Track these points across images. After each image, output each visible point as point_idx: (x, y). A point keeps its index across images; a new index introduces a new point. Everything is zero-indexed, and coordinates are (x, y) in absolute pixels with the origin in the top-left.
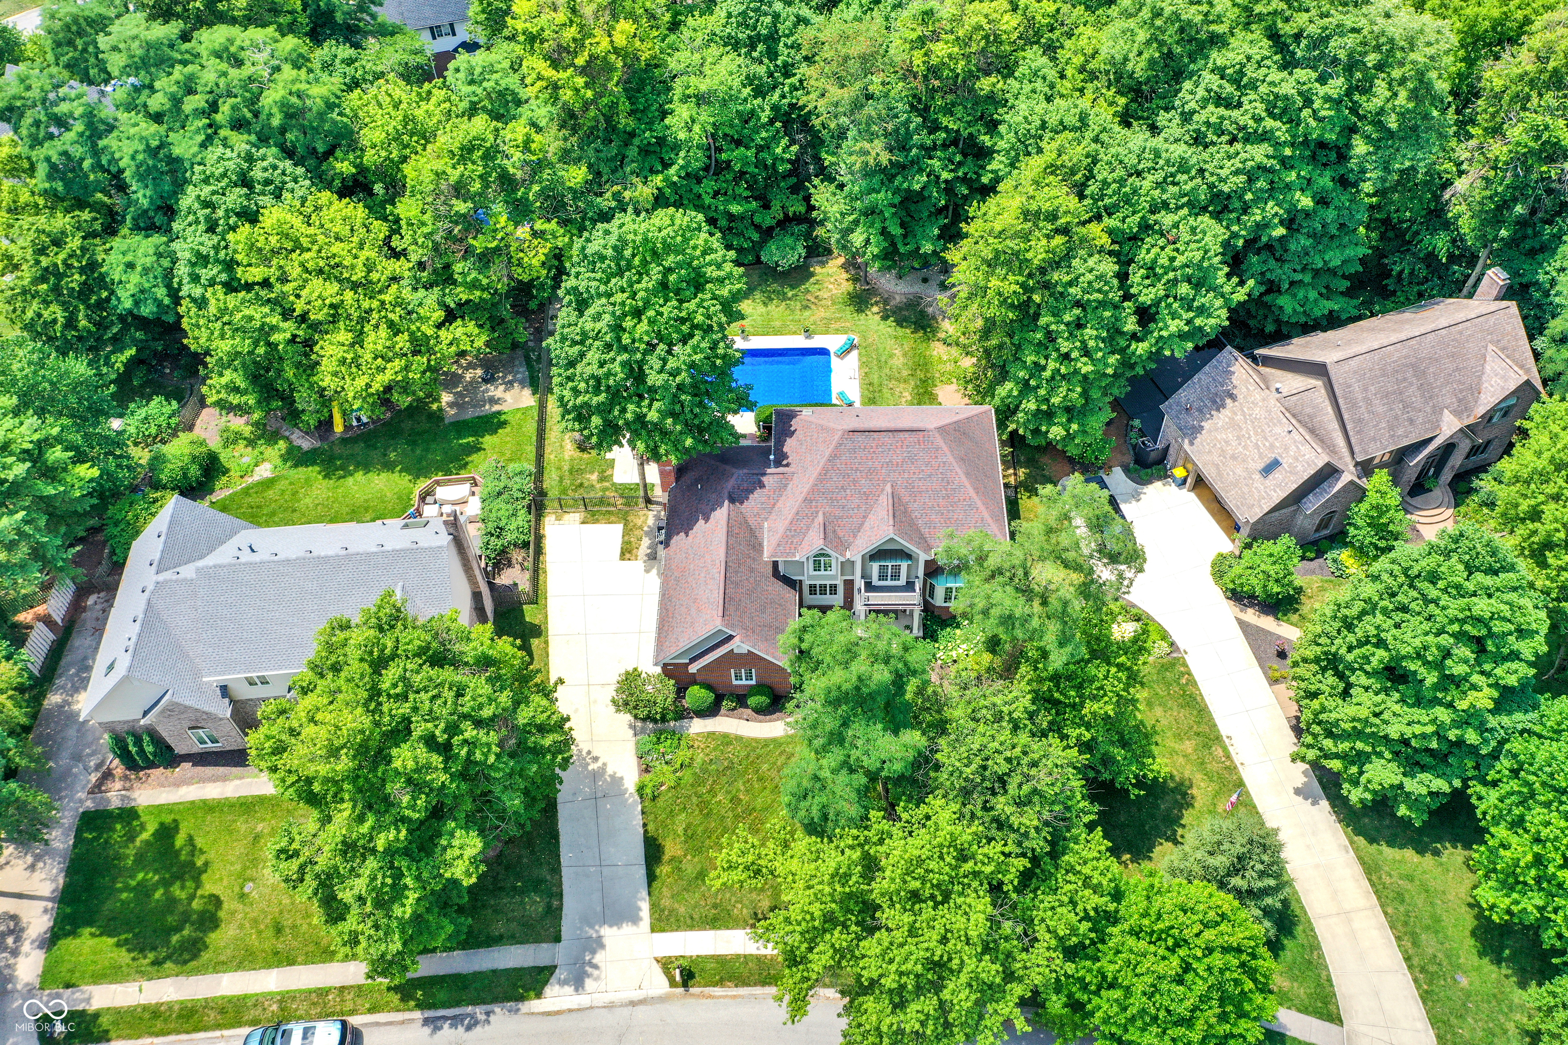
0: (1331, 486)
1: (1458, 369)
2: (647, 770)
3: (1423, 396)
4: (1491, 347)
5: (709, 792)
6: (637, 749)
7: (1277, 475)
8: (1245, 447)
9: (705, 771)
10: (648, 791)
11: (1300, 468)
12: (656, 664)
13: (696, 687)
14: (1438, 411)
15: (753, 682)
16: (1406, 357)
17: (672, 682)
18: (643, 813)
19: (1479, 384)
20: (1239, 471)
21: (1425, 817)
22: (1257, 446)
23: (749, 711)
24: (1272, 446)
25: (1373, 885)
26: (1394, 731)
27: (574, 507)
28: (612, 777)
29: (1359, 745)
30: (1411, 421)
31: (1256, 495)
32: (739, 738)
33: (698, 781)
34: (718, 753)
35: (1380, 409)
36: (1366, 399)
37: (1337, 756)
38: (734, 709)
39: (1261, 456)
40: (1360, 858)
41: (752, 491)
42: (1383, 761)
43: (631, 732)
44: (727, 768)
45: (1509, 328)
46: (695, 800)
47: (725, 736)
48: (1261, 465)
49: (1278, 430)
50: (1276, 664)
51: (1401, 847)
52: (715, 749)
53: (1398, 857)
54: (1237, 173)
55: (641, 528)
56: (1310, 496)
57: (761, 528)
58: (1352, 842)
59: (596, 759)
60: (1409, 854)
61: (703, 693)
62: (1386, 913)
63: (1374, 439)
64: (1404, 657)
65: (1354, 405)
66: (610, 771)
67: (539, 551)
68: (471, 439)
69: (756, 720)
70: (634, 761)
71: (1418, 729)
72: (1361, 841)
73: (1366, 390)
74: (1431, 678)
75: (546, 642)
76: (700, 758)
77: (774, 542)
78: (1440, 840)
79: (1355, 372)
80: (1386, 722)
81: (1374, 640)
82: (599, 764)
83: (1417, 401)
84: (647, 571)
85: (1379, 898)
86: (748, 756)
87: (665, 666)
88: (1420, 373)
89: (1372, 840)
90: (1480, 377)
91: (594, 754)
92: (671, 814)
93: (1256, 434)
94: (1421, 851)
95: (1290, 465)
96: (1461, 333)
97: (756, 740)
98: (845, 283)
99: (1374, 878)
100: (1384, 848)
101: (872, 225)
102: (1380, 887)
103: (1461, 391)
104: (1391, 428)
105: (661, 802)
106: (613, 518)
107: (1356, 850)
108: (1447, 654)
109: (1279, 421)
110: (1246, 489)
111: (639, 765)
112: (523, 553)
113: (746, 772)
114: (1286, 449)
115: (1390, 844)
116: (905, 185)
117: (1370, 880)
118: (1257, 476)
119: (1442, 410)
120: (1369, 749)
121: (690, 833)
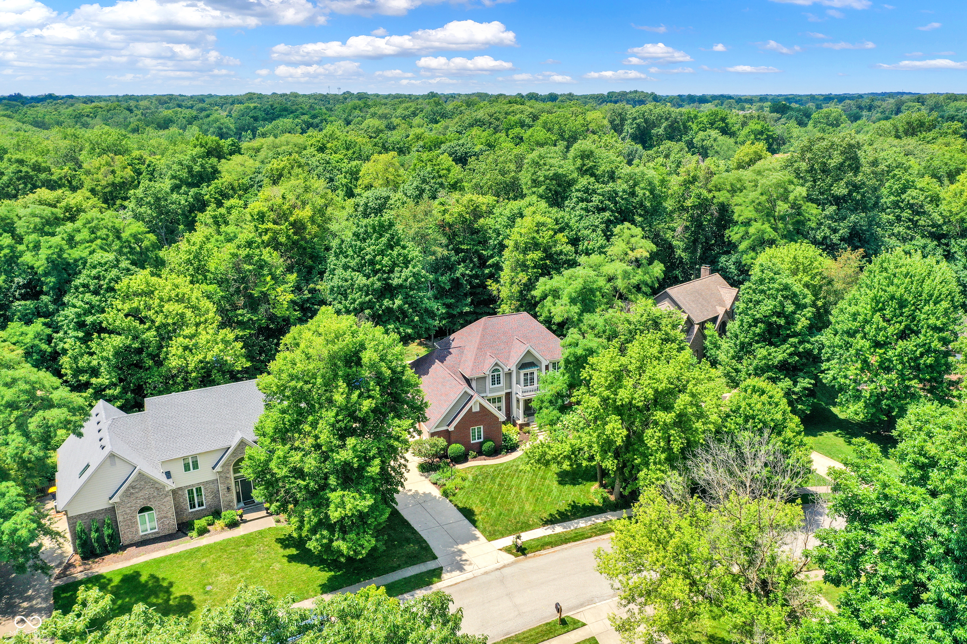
1: (712, 294)
2: (442, 486)
4: (718, 286)
5: (483, 486)
6: (430, 482)
9: (475, 479)
10: (448, 493)
13: (454, 445)
14: (714, 307)
15: (482, 440)
16: (692, 289)
18: (451, 502)
19: (722, 298)
23: (484, 457)
28: (424, 494)
30: (707, 311)
32: (486, 466)
33: (475, 483)
34: (478, 472)
35: (694, 306)
36: (687, 302)
38: (475, 456)
41: (446, 356)
43: (424, 478)
44: (488, 476)
45: (720, 281)
46: (477, 490)
47: (477, 466)
52: (476, 471)
57: (458, 371)
61: (459, 445)
63: (698, 316)
65: (684, 304)
66: (421, 492)
70: (433, 486)
73: (685, 299)
76: (469, 476)
77: (469, 370)
83: (705, 303)
86: (495, 470)
87: (432, 436)
90: (721, 296)
97: (495, 465)
103: (717, 301)
104: (702, 312)
105: (459, 496)
113: (498, 474)
119: (716, 307)
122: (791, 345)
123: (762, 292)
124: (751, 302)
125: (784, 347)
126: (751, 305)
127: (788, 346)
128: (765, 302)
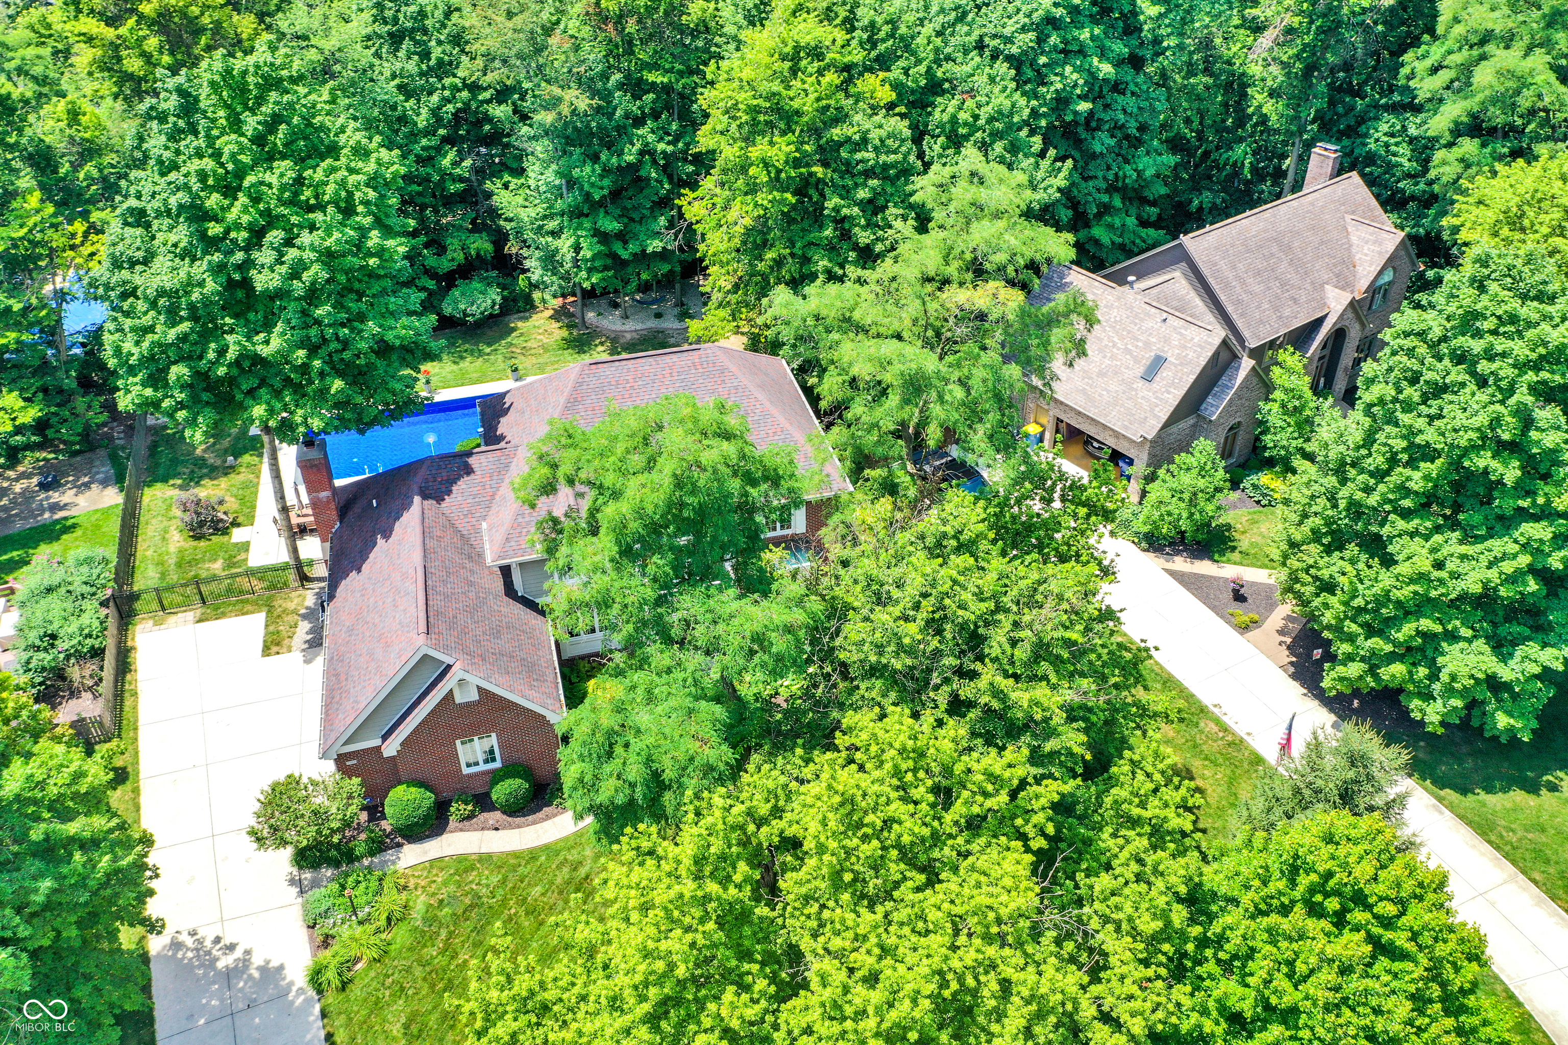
0: (1233, 378)
1: (1322, 242)
2: (326, 941)
3: (1297, 272)
4: (1348, 217)
5: (442, 952)
6: (306, 911)
7: (1165, 373)
8: (1113, 357)
9: (430, 919)
10: (331, 975)
11: (1191, 354)
12: (324, 756)
13: (401, 788)
14: (1319, 287)
15: (498, 764)
16: (1266, 231)
17: (356, 780)
18: (324, 1015)
19: (1350, 256)
20: (1113, 387)
21: (1534, 724)
22: (1127, 351)
23: (498, 815)
24: (1147, 344)
25: (1498, 848)
26: (1472, 584)
27: (186, 605)
28: (264, 969)
29: (1426, 624)
30: (1295, 301)
31: (1145, 405)
32: (485, 859)
33: (423, 938)
34: (452, 888)
35: (1257, 288)
36: (1238, 277)
37: (1392, 658)
38: (470, 817)
39: (1136, 360)
40: (1461, 817)
41: (454, 481)
42: (1462, 645)
43: (295, 890)
44: (472, 906)
45: (1359, 198)
46: (418, 972)
47: (460, 859)
48: (1140, 370)
49: (1148, 324)
50: (1238, 609)
51: (1505, 790)
52: (445, 884)
53: (1509, 805)
54: (1024, 29)
55: (295, 612)
56: (1210, 399)
57: (478, 531)
58: (1440, 799)
59: (231, 947)
60: (1518, 796)
61: (414, 793)
62: (1535, 882)
63: (1261, 322)
64: (1465, 452)
65: (1227, 286)
66: (257, 960)
67: (124, 667)
68: (15, 553)
69: (510, 827)
70: (302, 934)
71: (1508, 567)
72: (1448, 793)
73: (1234, 267)
74: (1511, 473)
75: (136, 791)
76: (420, 903)
77: (499, 537)
78: (1547, 770)
79: (1216, 248)
80: (1455, 575)
81: (1405, 457)
82: (238, 953)
83: (1293, 277)
84: (308, 661)
85: (1514, 862)
86: (504, 881)
87: (341, 760)
88: (1287, 249)
89: (1464, 791)
90: (1349, 249)
91: (227, 941)
92: (377, 1006)
93: (1122, 338)
94: (1533, 788)
95: (1178, 357)
96: (1312, 204)
97: (515, 855)
98: (558, 331)
99: (1493, 838)
100: (1483, 796)
101: (579, 227)
102: (1508, 848)
103: (1335, 265)
104: (1276, 309)
105: (356, 991)
106: (249, 607)
107: (1451, 807)
108: (1527, 422)
109: (1148, 314)
110: (1129, 404)
111: (311, 939)
112: (91, 667)
113: (504, 902)
114: (1167, 340)
115: (1489, 790)
116: (614, 160)
117: (1490, 842)
118: (1141, 384)
119: (1322, 286)
120: (1438, 628)
121: (414, 1029)
122: (1525, 547)
123: (1460, 358)
124: (1414, 380)
125: (1497, 545)
126: (1412, 393)
127: (1513, 548)
128: (1464, 395)
